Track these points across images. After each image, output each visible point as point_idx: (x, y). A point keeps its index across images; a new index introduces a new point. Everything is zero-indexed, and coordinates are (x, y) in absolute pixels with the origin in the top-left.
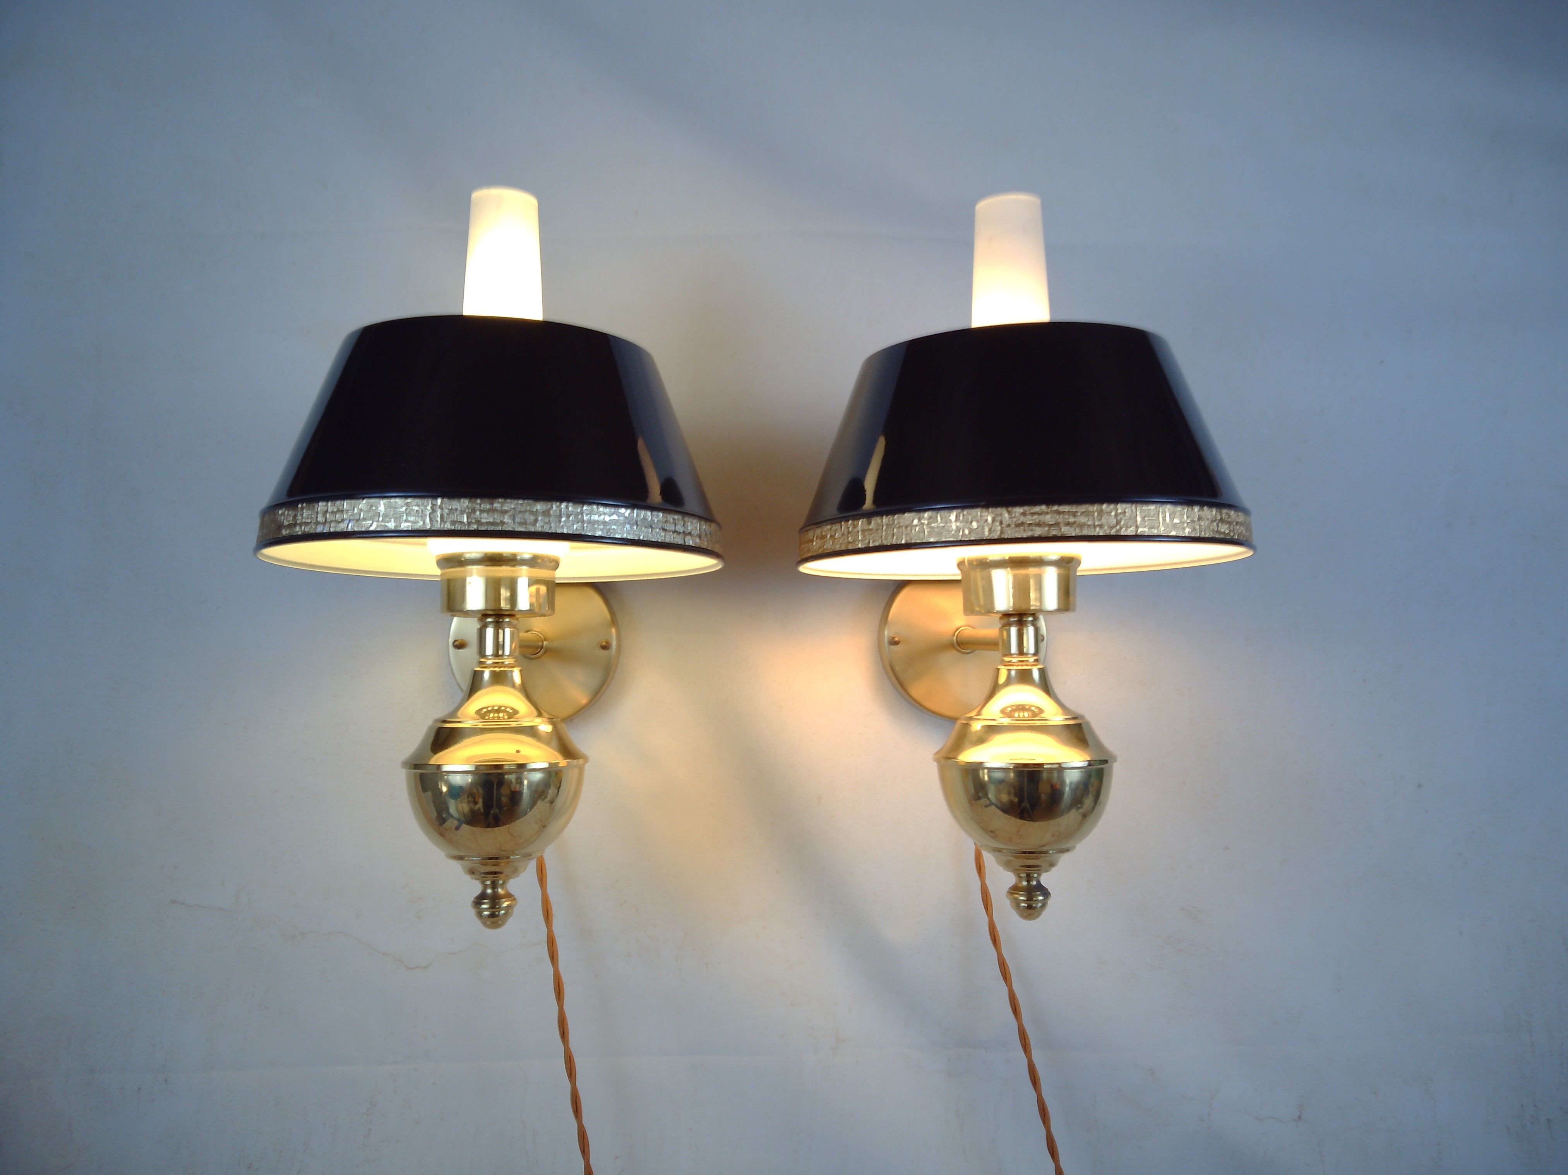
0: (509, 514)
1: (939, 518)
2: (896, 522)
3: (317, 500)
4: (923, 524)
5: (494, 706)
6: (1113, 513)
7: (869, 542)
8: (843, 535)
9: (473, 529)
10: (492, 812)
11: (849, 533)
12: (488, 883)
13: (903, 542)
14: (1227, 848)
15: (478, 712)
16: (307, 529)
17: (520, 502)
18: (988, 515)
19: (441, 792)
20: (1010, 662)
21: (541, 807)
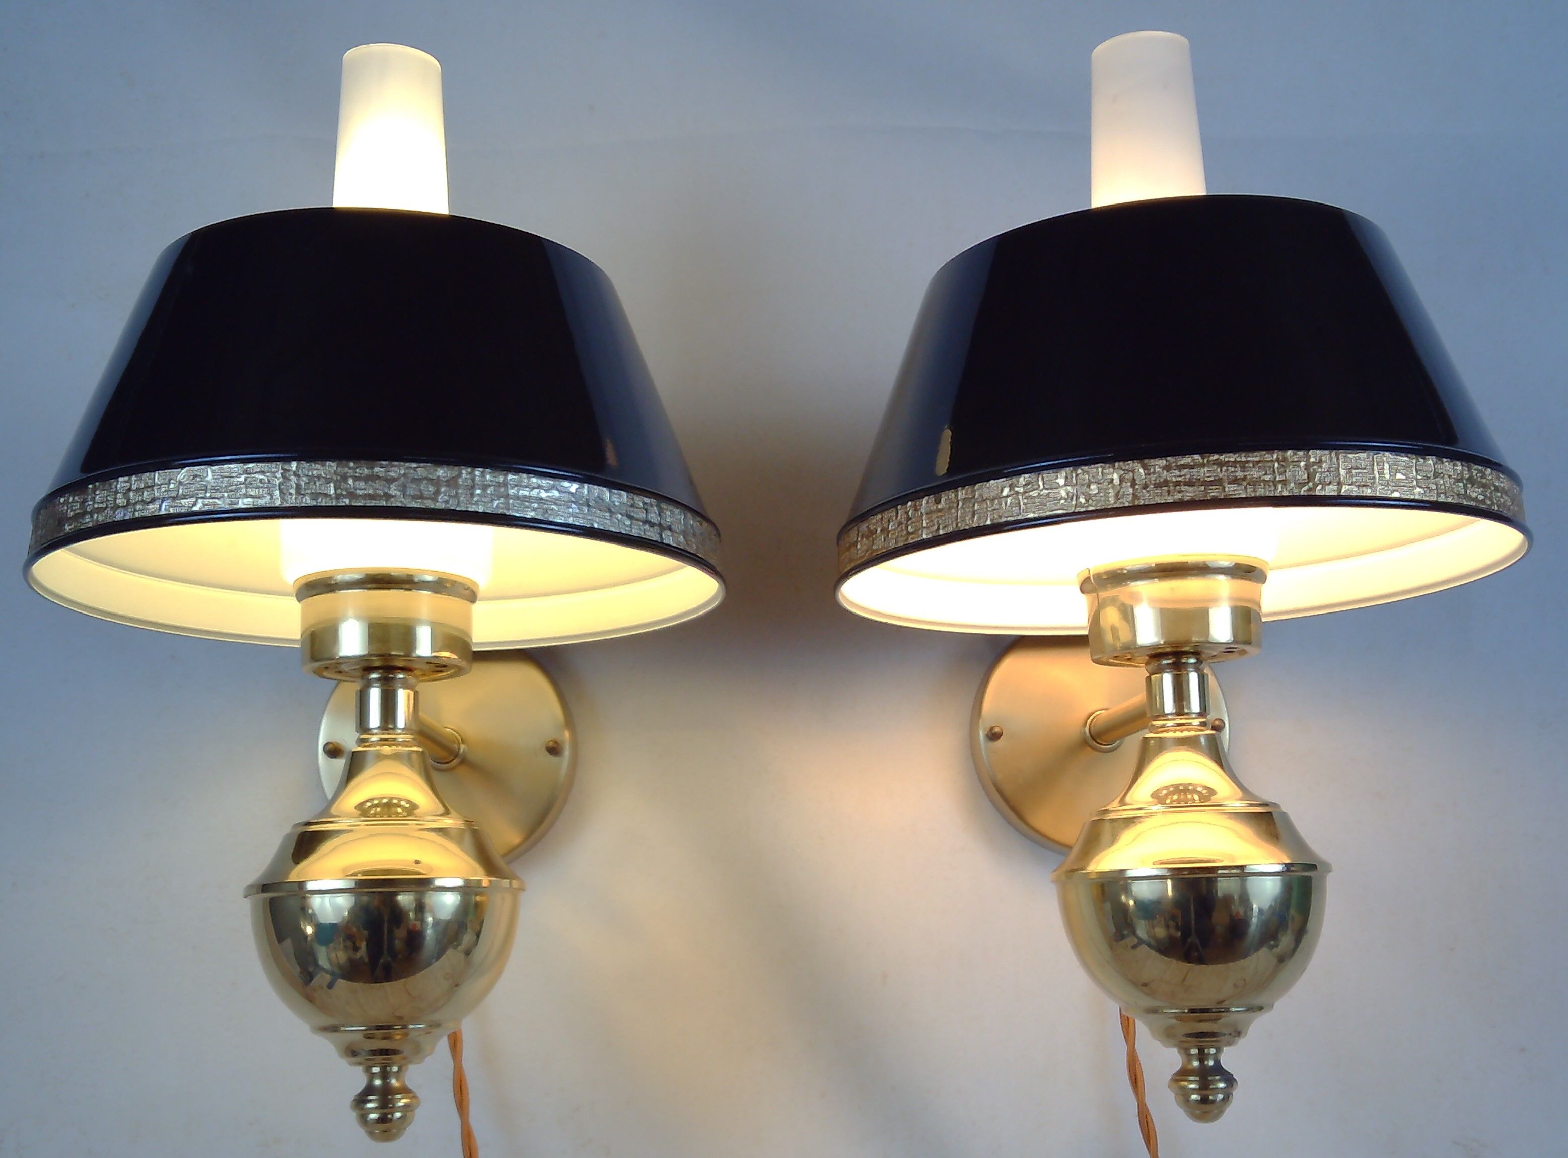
0: (396, 483)
1: (1041, 483)
2: (977, 494)
3: (116, 476)
4: (1017, 493)
5: (383, 798)
6: (1302, 464)
7: (938, 529)
8: (900, 524)
9: (344, 504)
10: (382, 960)
11: (909, 519)
12: (376, 1070)
13: (989, 522)
15: (360, 806)
16: (100, 518)
17: (414, 465)
18: (1113, 472)
19: (305, 936)
20: (1163, 726)
21: (452, 956)
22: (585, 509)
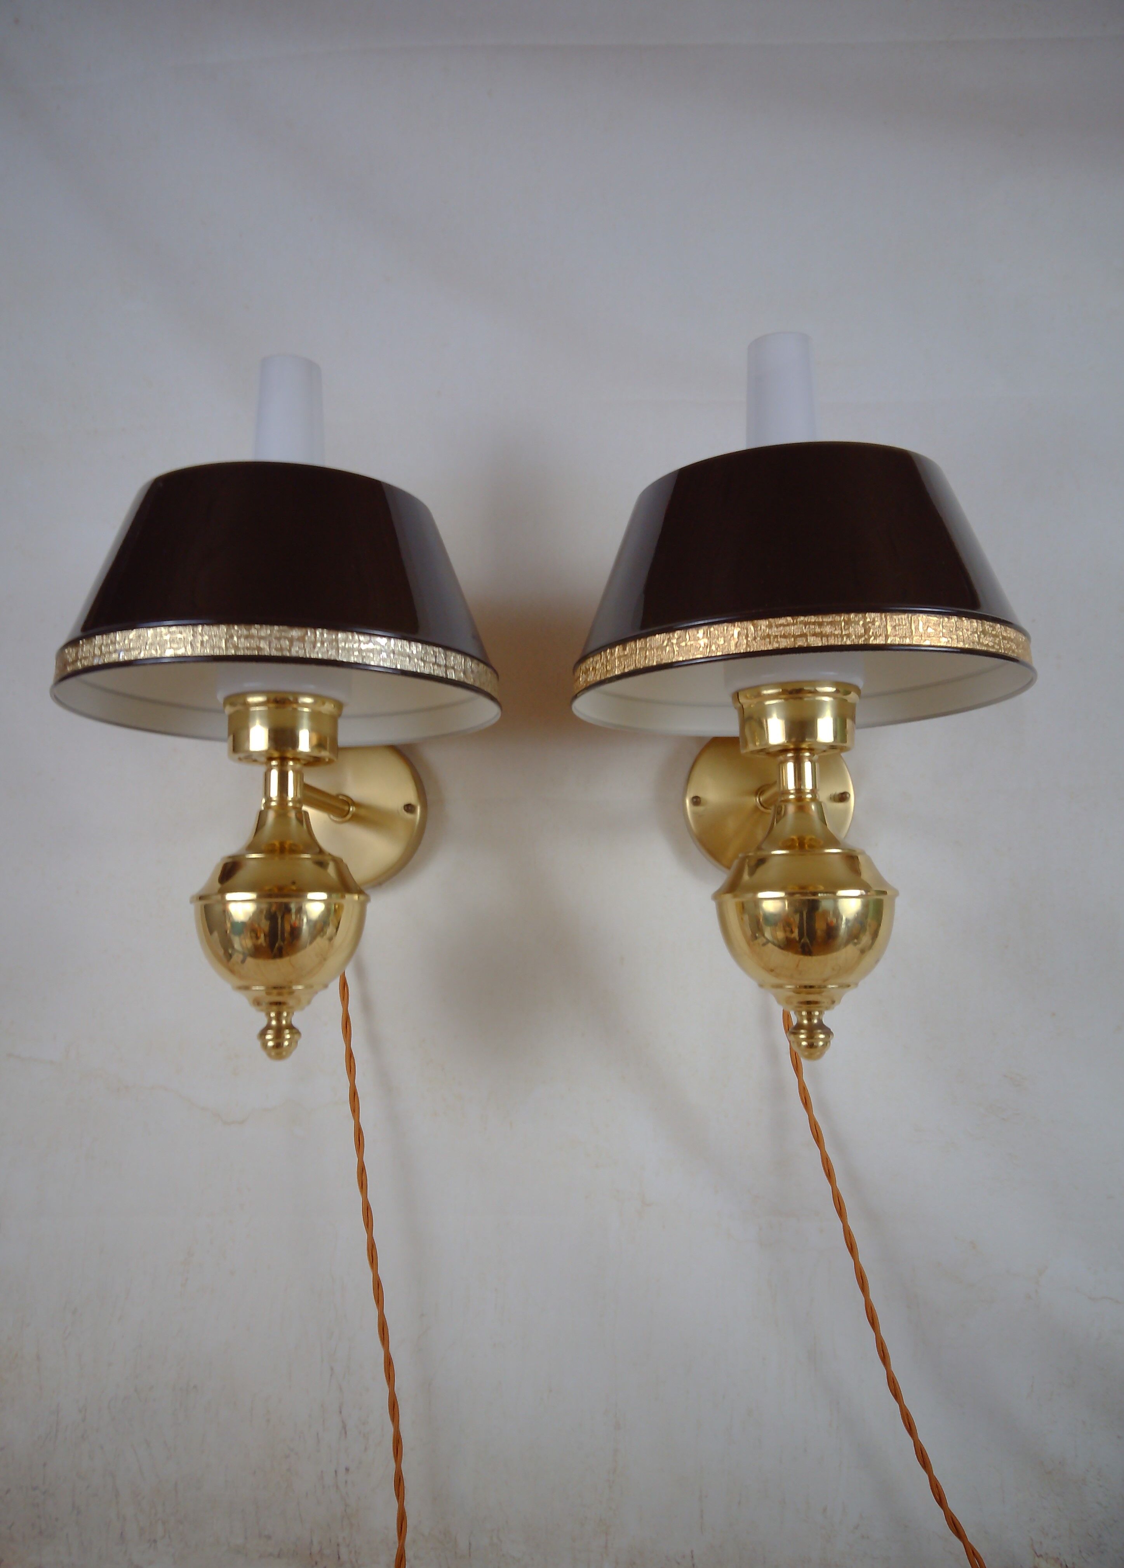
0: (265, 639)
1: (688, 636)
4: (672, 643)
6: (861, 623)
8: (603, 664)
10: (276, 944)
12: (273, 1014)
14: (1054, 1014)
16: (86, 663)
17: (276, 628)
18: (734, 629)
19: (226, 929)
21: (320, 942)
22: (392, 655)
